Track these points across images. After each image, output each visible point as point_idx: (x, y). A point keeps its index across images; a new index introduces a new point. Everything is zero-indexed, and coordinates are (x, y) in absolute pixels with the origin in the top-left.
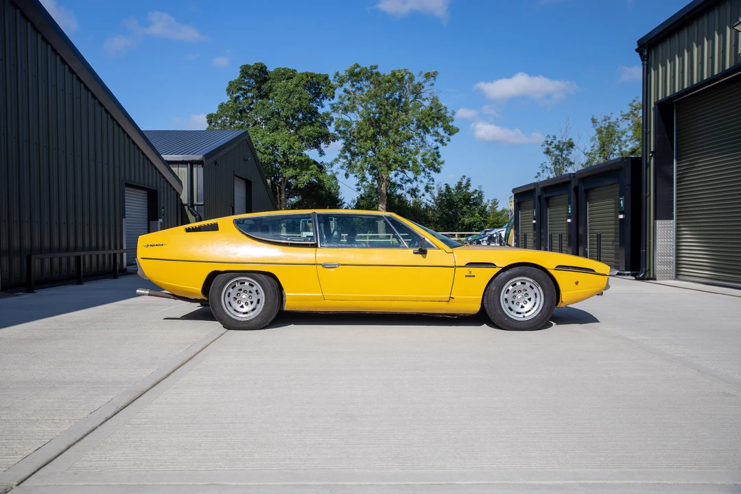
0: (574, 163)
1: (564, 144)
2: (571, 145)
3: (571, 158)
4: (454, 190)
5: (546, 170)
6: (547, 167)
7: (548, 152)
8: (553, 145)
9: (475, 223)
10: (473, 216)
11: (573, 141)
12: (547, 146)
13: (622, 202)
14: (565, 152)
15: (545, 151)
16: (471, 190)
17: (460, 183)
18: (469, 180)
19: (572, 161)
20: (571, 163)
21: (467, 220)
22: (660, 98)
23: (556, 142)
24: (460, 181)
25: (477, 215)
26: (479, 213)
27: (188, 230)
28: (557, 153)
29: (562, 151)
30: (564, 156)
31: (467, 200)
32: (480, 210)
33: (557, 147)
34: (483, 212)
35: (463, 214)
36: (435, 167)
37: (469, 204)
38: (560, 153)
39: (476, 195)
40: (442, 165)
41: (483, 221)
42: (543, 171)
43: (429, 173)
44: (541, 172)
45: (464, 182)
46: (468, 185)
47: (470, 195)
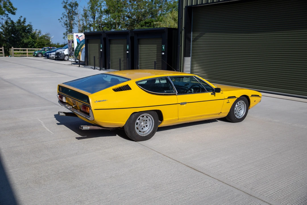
0: (77, 14)
1: (73, 4)
2: (76, 5)
3: (76, 11)
4: (16, 23)
5: (65, 16)
6: (65, 15)
7: (65, 7)
8: (68, 3)
9: (29, 42)
10: (28, 38)
11: (77, 2)
12: (64, 4)
13: (163, 47)
14: (74, 8)
15: (64, 6)
16: (26, 24)
17: (20, 20)
18: (25, 19)
19: (77, 12)
20: (76, 14)
21: (25, 41)
22: (189, 5)
23: (69, 2)
24: (19, 18)
25: (30, 38)
26: (31, 37)
27: (116, 90)
28: (70, 8)
29: (72, 7)
30: (73, 10)
31: (24, 29)
32: (32, 35)
33: (70, 5)
34: (33, 36)
35: (23, 37)
36: (12, 12)
37: (25, 32)
38: (71, 8)
39: (29, 27)
40: (16, 11)
41: (34, 41)
42: (63, 17)
43: (8, 15)
44: (62, 17)
45: (22, 20)
46: (24, 22)
47: (26, 27)
